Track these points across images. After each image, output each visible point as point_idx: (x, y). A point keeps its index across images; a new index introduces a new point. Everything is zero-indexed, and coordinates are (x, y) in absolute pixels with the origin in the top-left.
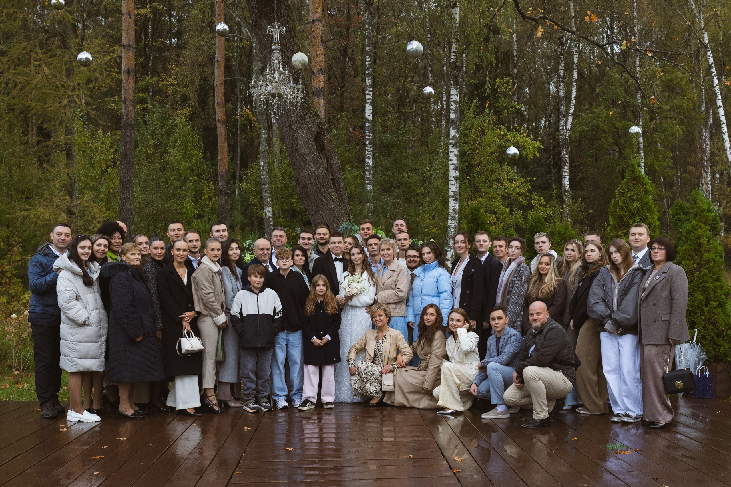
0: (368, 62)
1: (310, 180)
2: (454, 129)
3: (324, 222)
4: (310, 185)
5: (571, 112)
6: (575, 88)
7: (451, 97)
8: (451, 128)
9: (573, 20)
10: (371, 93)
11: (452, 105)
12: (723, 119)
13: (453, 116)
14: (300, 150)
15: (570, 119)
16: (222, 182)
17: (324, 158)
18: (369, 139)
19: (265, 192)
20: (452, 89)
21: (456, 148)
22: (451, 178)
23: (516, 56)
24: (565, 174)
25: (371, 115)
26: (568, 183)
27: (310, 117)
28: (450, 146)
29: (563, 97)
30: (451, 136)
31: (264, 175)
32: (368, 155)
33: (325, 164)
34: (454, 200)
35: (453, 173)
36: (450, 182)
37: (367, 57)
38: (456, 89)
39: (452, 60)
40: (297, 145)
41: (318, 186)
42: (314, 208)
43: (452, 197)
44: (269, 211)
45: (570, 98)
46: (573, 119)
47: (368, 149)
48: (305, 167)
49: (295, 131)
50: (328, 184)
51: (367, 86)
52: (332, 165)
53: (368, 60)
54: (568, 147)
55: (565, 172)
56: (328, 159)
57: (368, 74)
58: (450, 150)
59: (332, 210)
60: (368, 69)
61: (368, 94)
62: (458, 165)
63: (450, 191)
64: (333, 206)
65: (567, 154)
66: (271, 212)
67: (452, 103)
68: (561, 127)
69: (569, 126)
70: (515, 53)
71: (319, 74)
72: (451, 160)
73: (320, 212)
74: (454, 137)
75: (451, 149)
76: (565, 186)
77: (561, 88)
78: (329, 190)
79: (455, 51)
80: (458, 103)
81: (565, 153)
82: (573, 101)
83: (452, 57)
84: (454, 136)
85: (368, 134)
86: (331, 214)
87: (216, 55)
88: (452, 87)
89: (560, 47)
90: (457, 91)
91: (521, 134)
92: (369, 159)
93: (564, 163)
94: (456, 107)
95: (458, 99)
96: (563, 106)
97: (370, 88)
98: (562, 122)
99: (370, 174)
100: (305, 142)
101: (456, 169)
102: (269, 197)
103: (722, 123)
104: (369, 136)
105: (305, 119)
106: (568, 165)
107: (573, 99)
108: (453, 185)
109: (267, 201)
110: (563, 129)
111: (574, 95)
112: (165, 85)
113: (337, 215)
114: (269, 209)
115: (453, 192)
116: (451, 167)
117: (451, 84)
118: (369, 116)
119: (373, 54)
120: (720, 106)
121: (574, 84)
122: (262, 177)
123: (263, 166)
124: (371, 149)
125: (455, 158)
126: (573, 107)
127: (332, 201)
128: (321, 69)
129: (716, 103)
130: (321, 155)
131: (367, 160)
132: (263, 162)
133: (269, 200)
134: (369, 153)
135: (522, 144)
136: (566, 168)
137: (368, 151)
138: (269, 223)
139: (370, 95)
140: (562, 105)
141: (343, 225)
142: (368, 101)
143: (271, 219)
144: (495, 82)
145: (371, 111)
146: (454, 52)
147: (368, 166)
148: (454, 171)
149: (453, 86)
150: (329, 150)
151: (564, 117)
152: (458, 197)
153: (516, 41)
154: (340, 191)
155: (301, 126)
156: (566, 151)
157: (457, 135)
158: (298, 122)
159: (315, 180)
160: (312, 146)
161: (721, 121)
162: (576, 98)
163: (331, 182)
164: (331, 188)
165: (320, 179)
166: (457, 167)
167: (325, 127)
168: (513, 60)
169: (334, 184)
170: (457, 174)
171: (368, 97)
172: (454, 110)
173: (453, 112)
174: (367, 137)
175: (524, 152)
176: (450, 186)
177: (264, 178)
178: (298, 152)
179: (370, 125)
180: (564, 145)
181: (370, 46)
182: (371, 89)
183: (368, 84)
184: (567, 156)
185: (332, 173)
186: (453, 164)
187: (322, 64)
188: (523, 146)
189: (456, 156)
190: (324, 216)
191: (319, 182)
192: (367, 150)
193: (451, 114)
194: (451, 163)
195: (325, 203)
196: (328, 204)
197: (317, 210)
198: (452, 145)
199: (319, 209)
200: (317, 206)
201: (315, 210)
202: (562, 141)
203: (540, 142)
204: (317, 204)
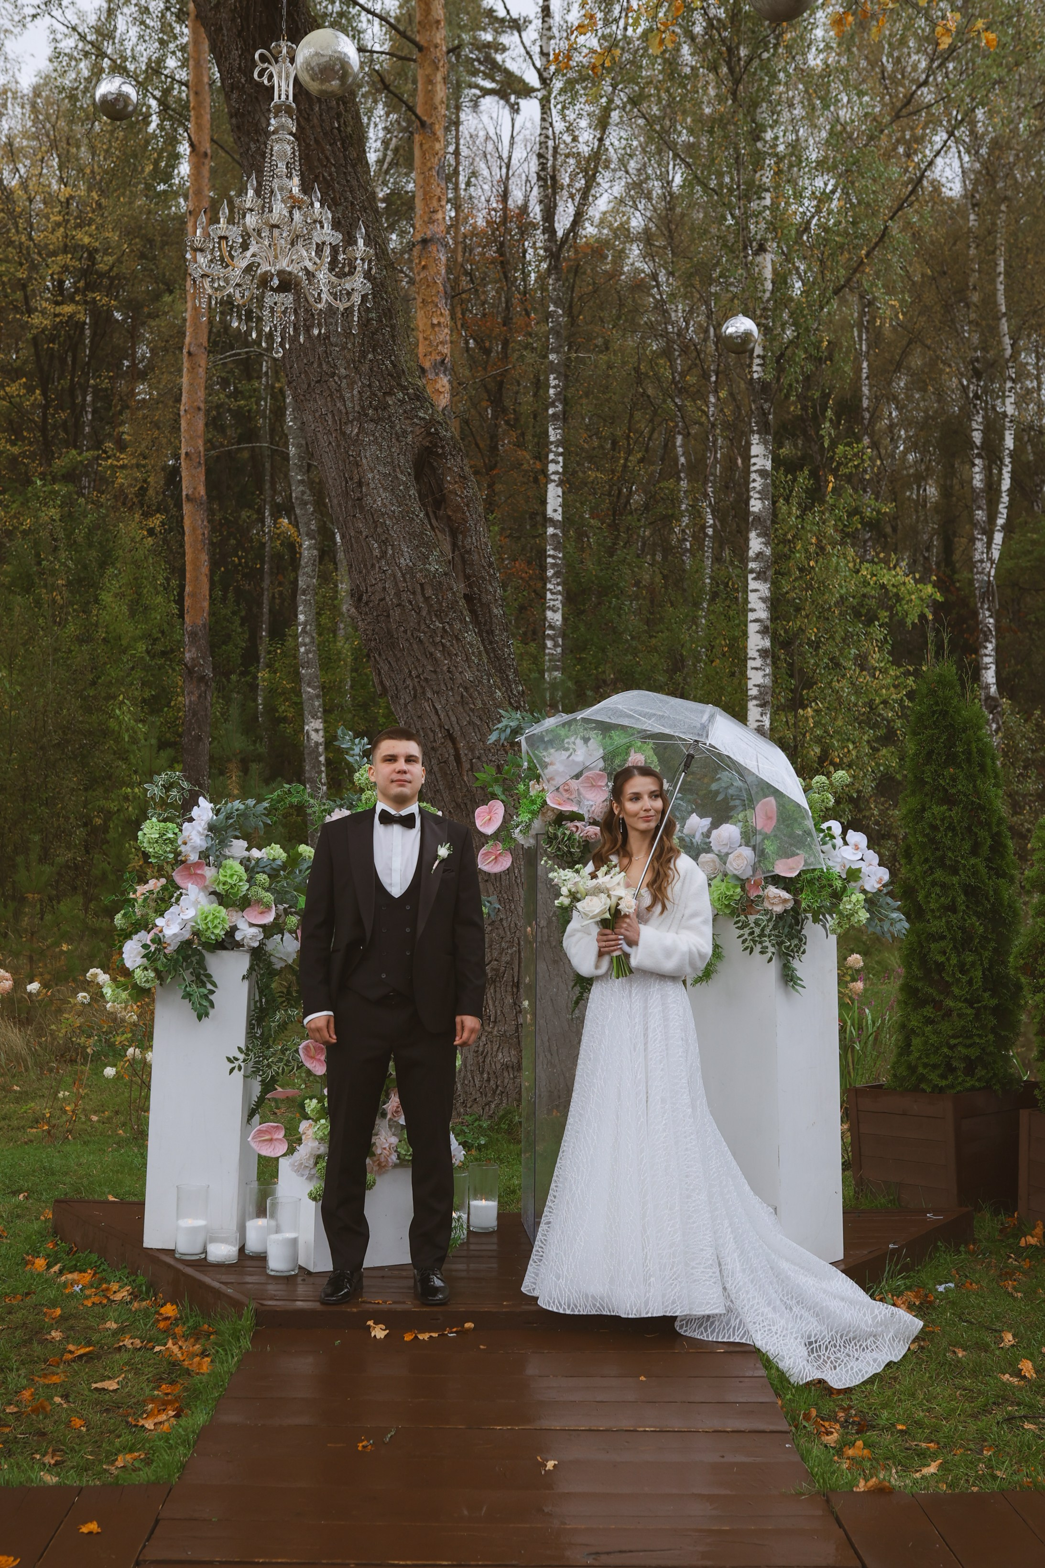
0: (554, 387)
1: (398, 594)
2: (758, 535)
3: (441, 726)
4: (398, 611)
5: (1000, 521)
6: (1009, 469)
7: (753, 460)
8: (753, 535)
9: (1004, 320)
10: (560, 459)
11: (754, 481)
13: (756, 505)
14: (369, 500)
15: (998, 537)
16: (194, 650)
17: (443, 531)
18: (554, 565)
19: (309, 685)
20: (754, 442)
21: (765, 581)
22: (752, 652)
23: (867, 409)
24: (987, 660)
25: (560, 510)
26: (994, 681)
27: (402, 402)
28: (751, 576)
29: (982, 490)
30: (751, 553)
31: (305, 645)
32: (552, 603)
33: (447, 547)
34: (760, 706)
35: (756, 642)
36: (751, 664)
37: (552, 377)
38: (765, 443)
39: (756, 376)
40: (360, 484)
41: (424, 613)
42: (408, 682)
43: (755, 698)
44: (317, 731)
45: (999, 491)
46: (1006, 539)
47: (552, 587)
48: (384, 553)
49: (356, 441)
50: (453, 605)
51: (552, 443)
52: (469, 552)
53: (553, 383)
54: (993, 601)
55: (986, 655)
56: (454, 533)
57: (554, 414)
58: (750, 587)
59: (466, 689)
60: (553, 404)
61: (553, 461)
62: (768, 623)
63: (750, 684)
64: (468, 675)
65: (991, 616)
66: (321, 733)
67: (754, 476)
68: (977, 557)
69: (996, 555)
70: (865, 403)
71: (437, 374)
72: (753, 610)
73: (429, 694)
74: (759, 555)
75: (753, 585)
76: (987, 687)
77: (977, 469)
78: (457, 626)
79: (761, 353)
80: (768, 475)
81: (987, 613)
82: (1005, 499)
83: (755, 368)
84: (760, 553)
85: (551, 552)
86: (463, 702)
87: (187, 340)
88: (755, 439)
89: (974, 380)
90: (766, 448)
91: (889, 569)
92: (555, 611)
93: (985, 635)
94: (765, 485)
95: (768, 465)
96: (982, 509)
97: (557, 446)
98: (979, 545)
99: (556, 645)
100: (385, 475)
101: (764, 631)
102: (318, 696)
104: (554, 557)
105: (385, 407)
106: (994, 641)
107: (1004, 495)
108: (756, 669)
109: (313, 705)
110: (982, 561)
111: (1006, 484)
112: (112, 467)
113: (480, 705)
114: (318, 724)
115: (758, 686)
116: (753, 628)
117: (753, 432)
118: (555, 511)
119: (562, 370)
121: (1007, 460)
122: (302, 649)
123: (305, 624)
124: (560, 588)
125: (763, 605)
126: (1005, 511)
127: (468, 660)
128: (443, 362)
130: (434, 521)
131: (549, 614)
132: (305, 613)
133: (317, 703)
134: (554, 597)
135: (895, 590)
136: (990, 646)
137: (553, 593)
138: (317, 758)
139: (557, 463)
140: (979, 508)
141: (505, 722)
142: (553, 477)
143: (321, 749)
144: (834, 453)
145: (560, 500)
146: (758, 356)
147: (551, 627)
148: (759, 636)
149: (756, 436)
150: (458, 506)
151: (983, 534)
152: (768, 698)
153: (867, 378)
154: (491, 632)
155: (372, 426)
156: (989, 609)
157: (768, 552)
158: (363, 413)
159: (414, 593)
160: (407, 488)
162: (1010, 492)
163: (462, 602)
164: (463, 621)
165: (429, 592)
166: (766, 627)
167: (449, 434)
168: (863, 418)
169: (473, 612)
170: (767, 643)
171: (552, 468)
172: (759, 492)
173: (757, 496)
174: (550, 560)
175: (899, 608)
176: (750, 673)
177: (307, 652)
178: (362, 508)
179: (558, 532)
180: (983, 596)
181: (558, 353)
182: (561, 450)
183: (552, 439)
184: (991, 620)
185: (467, 577)
186: (756, 621)
187: (446, 350)
188: (897, 595)
189: (763, 600)
190: (439, 707)
191: (427, 599)
192: (550, 590)
193: (752, 502)
194: (751, 616)
195: (445, 668)
196: (453, 669)
197: (419, 690)
198: (754, 575)
199: (424, 684)
200: (418, 676)
201: (414, 688)
202: (980, 588)
203: (934, 587)
204: (420, 670)
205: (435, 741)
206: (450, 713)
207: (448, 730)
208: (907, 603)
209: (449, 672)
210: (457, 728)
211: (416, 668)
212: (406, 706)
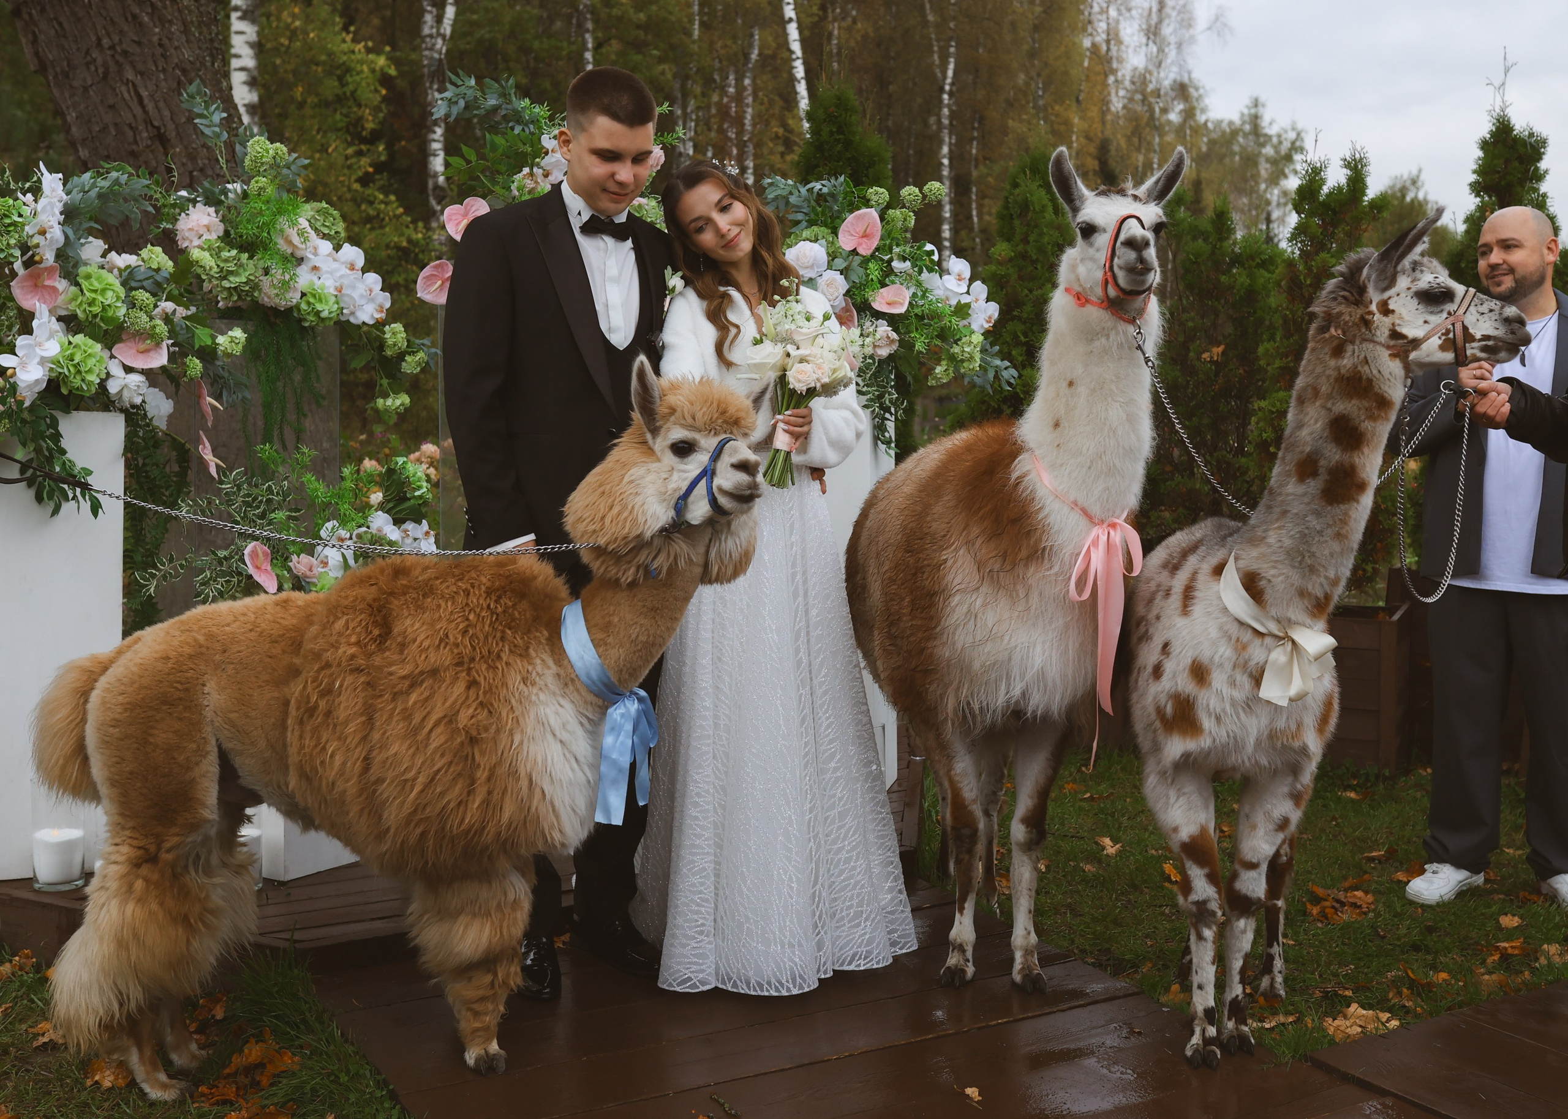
12: (796, 47)
15: (449, 11)
21: (253, 21)
24: (436, 145)
26: (442, 167)
28: (233, 15)
35: (243, 94)
46: (457, 14)
55: (435, 141)
58: (233, 28)
62: (255, 73)
68: (426, 31)
69: (447, 30)
72: (238, 56)
75: (237, 24)
76: (435, 175)
98: (428, 18)
101: (252, 83)
103: (794, 56)
106: (441, 126)
110: (431, 36)
116: (238, 77)
120: (791, 20)
125: (249, 51)
129: (782, 9)
136: (438, 131)
148: (246, 88)
161: (792, 52)
166: (254, 79)
170: (255, 97)
175: (349, 79)
186: (242, 69)
188: (346, 64)
189: (251, 45)
194: (235, 63)
195: (155, 39)
196: (165, 41)
197: (113, 68)
198: (239, 14)
199: (121, 59)
200: (112, 47)
201: (105, 65)
202: (429, 66)
203: (388, 59)
204: (116, 39)
205: (136, 142)
206: (161, 104)
207: (158, 128)
208: (358, 74)
209: (160, 45)
210: (171, 126)
211: (108, 35)
212: (86, 89)
